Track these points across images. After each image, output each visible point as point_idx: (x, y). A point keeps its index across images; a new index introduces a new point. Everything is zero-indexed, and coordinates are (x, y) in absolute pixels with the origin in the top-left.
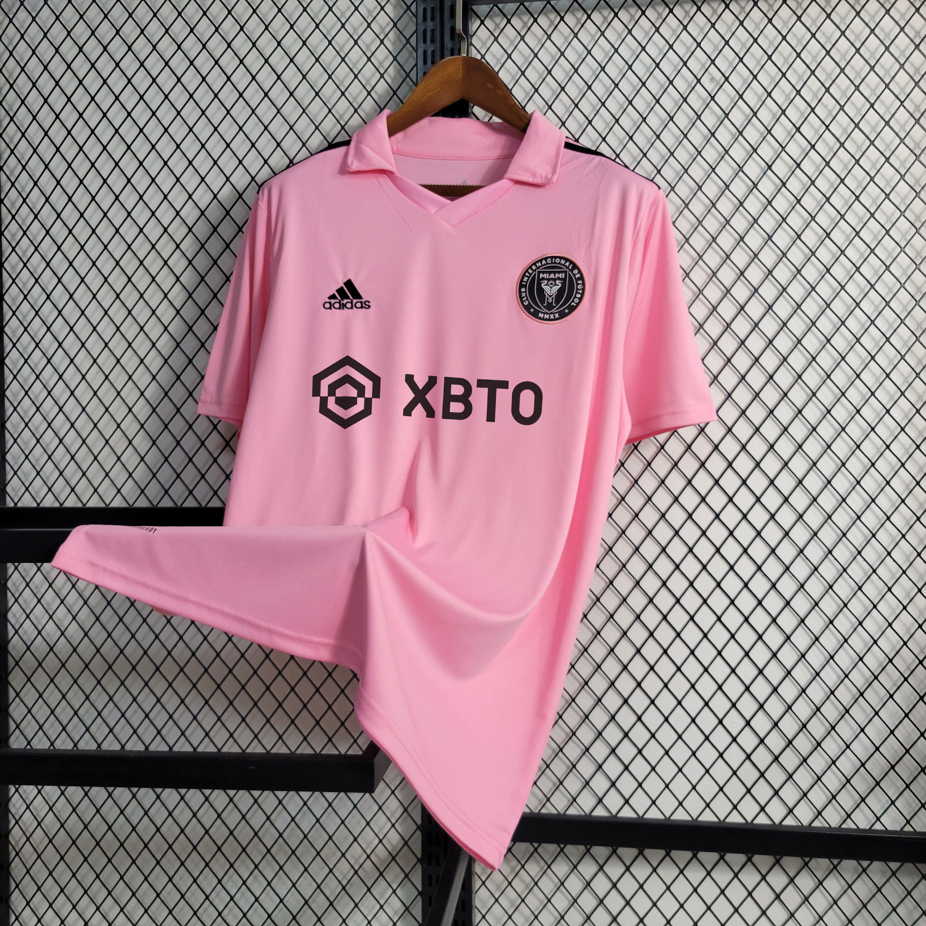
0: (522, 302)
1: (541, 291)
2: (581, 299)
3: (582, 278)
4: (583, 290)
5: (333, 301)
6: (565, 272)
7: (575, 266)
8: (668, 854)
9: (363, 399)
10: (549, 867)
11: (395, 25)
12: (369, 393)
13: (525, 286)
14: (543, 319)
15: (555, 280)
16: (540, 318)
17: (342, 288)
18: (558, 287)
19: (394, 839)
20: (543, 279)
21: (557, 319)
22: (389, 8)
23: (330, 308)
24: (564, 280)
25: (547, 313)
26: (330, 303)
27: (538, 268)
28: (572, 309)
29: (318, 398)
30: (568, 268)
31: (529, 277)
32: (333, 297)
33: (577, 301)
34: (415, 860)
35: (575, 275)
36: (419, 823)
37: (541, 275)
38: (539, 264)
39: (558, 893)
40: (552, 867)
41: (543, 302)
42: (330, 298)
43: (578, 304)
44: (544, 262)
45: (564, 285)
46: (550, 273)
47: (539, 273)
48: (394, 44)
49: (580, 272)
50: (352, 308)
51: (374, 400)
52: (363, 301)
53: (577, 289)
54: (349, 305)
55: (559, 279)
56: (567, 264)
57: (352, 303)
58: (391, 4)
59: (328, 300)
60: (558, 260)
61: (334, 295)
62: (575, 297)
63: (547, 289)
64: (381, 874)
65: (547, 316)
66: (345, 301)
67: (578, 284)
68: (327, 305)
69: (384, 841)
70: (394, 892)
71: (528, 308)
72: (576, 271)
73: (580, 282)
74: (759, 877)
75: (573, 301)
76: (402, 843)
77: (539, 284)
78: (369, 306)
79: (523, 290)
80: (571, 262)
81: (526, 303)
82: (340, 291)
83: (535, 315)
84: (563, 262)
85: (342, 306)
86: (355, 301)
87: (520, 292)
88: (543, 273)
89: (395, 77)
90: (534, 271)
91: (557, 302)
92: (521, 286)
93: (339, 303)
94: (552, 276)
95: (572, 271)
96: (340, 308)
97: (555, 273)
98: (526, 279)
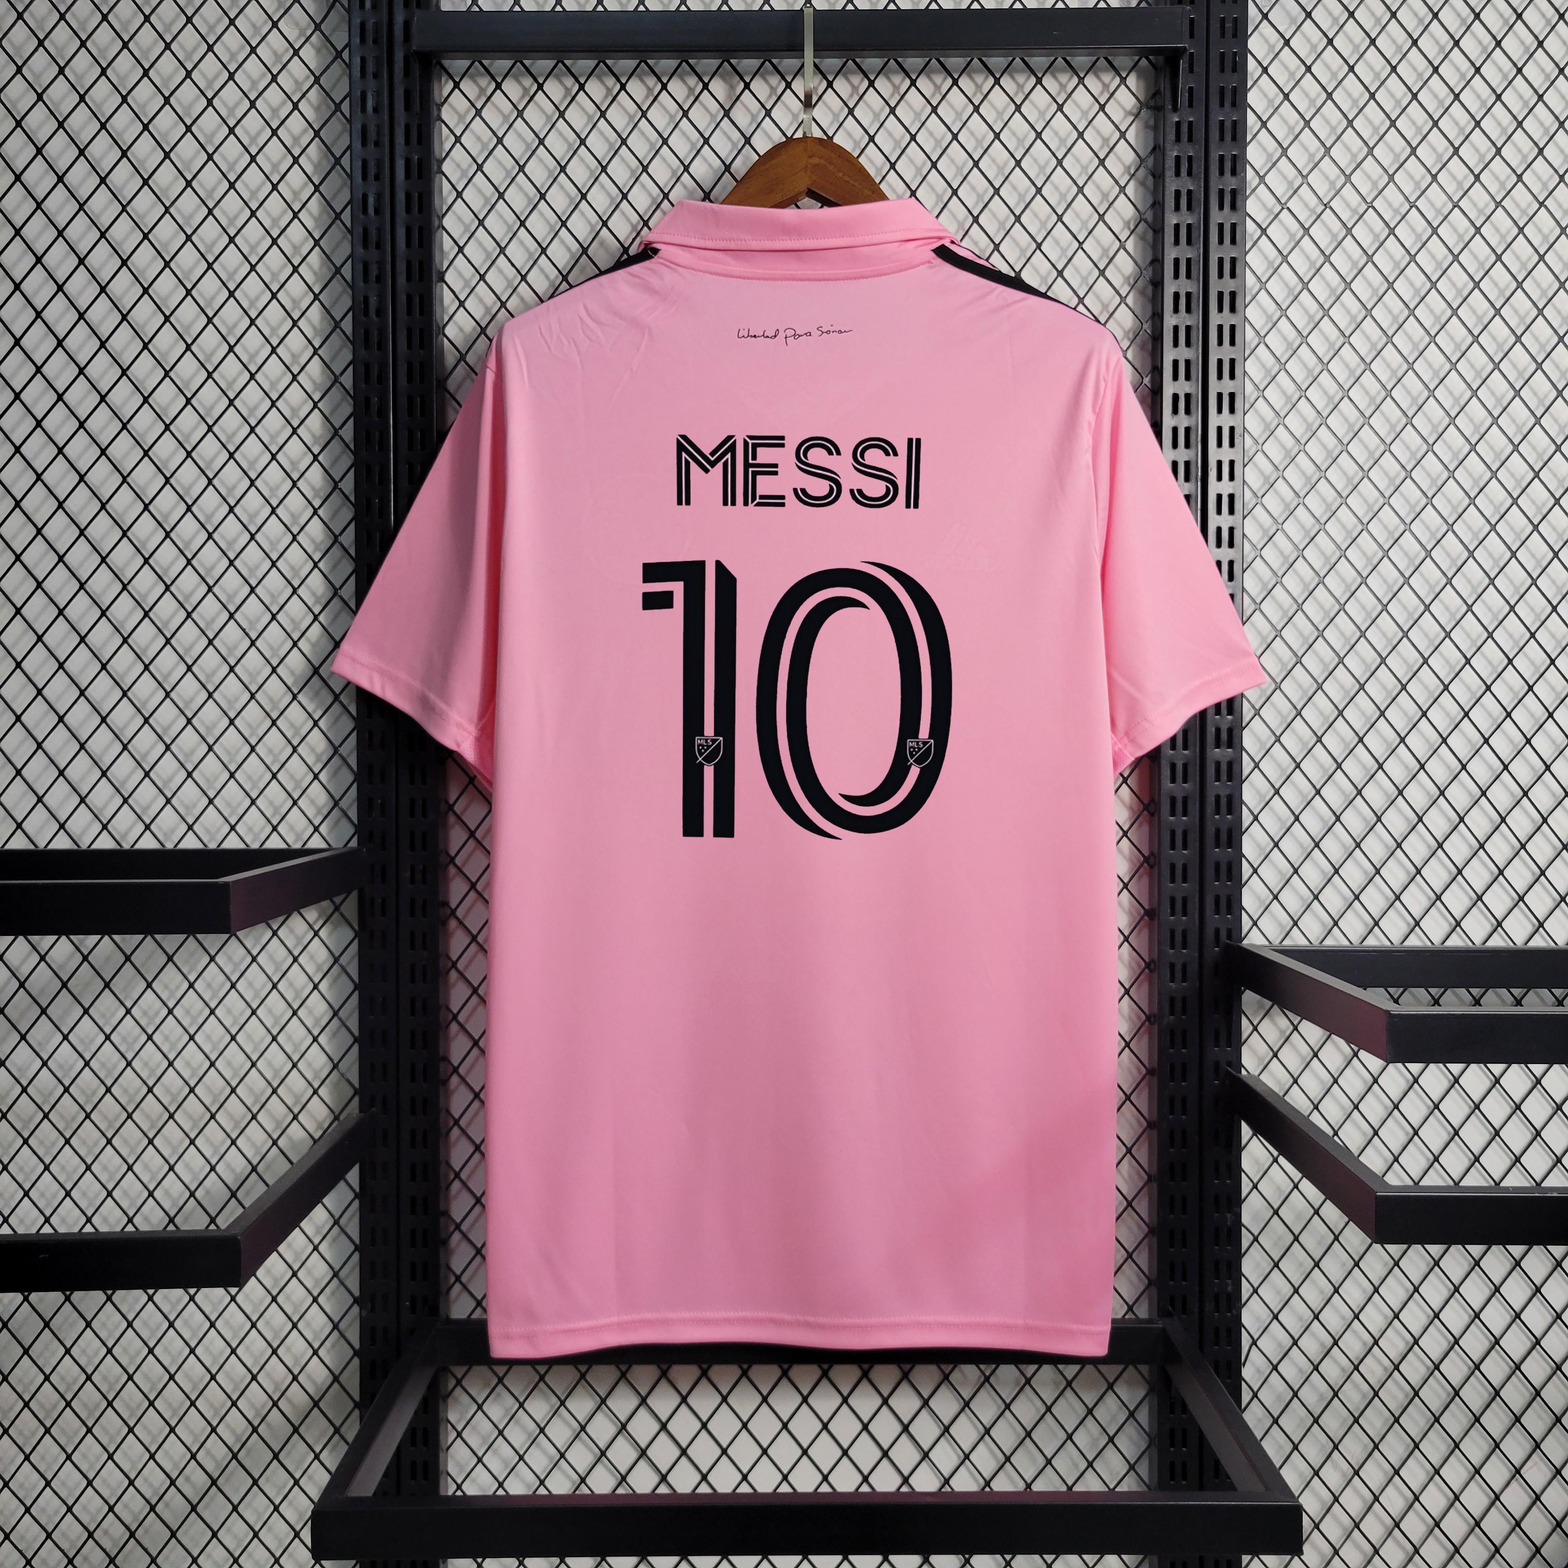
8: (745, 1373)
10: (563, 1403)
11: (317, 80)
19: (317, 1374)
22: (307, 53)
34: (352, 1405)
36: (357, 1346)
39: (577, 1444)
40: (567, 1404)
48: (317, 109)
58: (312, 45)
64: (296, 1430)
69: (300, 1378)
70: (317, 1457)
74: (879, 1401)
76: (331, 1379)
89: (319, 163)
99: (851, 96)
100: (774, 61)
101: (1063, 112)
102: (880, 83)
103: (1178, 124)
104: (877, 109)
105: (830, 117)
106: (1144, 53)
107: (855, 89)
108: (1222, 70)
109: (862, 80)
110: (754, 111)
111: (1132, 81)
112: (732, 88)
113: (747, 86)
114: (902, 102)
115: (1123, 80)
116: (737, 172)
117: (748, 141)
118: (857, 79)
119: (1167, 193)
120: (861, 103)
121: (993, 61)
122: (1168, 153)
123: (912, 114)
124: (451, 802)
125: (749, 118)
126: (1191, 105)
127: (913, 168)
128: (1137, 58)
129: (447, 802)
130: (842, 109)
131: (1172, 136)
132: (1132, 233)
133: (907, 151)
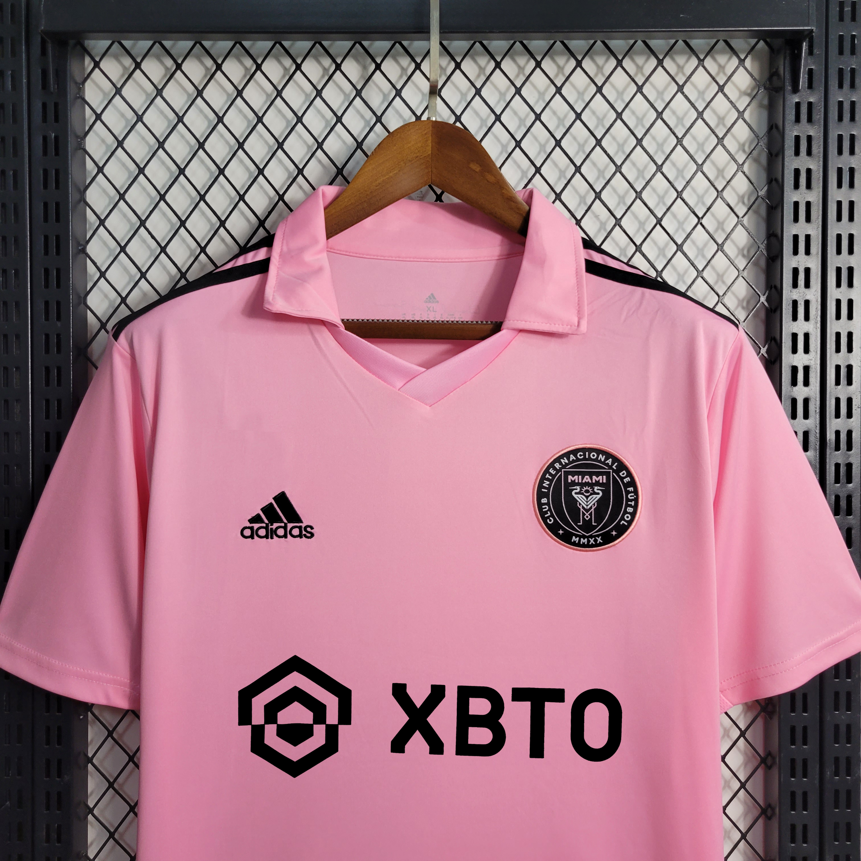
0: (545, 520)
1: (572, 503)
2: (633, 515)
3: (633, 483)
4: (636, 500)
5: (256, 526)
6: (608, 474)
7: (622, 466)
9: (323, 727)
12: (332, 717)
13: (546, 495)
14: (579, 545)
15: (592, 485)
16: (574, 544)
17: (271, 504)
18: (599, 496)
20: (574, 483)
21: (600, 545)
23: (252, 537)
24: (605, 485)
25: (584, 537)
26: (252, 528)
27: (564, 467)
28: (622, 530)
29: (247, 729)
30: (610, 467)
31: (551, 481)
32: (256, 519)
33: (628, 517)
35: (622, 479)
37: (570, 477)
38: (565, 461)
41: (576, 520)
42: (251, 521)
43: (630, 523)
44: (572, 457)
45: (606, 493)
46: (583, 474)
47: (567, 474)
49: (629, 474)
50: (285, 536)
51: (342, 728)
52: (303, 525)
53: (628, 500)
54: (281, 532)
55: (597, 483)
56: (610, 461)
57: (285, 528)
59: (248, 525)
60: (593, 455)
61: (258, 516)
62: (625, 512)
63: (580, 499)
65: (584, 541)
66: (275, 525)
67: (628, 492)
68: (247, 532)
71: (553, 529)
72: (623, 474)
73: (631, 489)
75: (623, 519)
77: (568, 492)
78: (312, 535)
79: (544, 500)
80: (615, 459)
81: (551, 522)
82: (268, 510)
83: (566, 538)
84: (602, 458)
85: (271, 534)
86: (290, 526)
87: (540, 505)
88: (573, 474)
90: (558, 471)
91: (598, 520)
92: (540, 495)
93: (266, 528)
94: (587, 479)
95: (617, 472)
96: (266, 537)
97: (591, 474)
98: (546, 484)
99: (478, 76)
100: (405, 43)
101: (683, 93)
102: (507, 65)
103: (798, 105)
104: (503, 89)
105: (458, 97)
106: (761, 36)
107: (482, 69)
108: (841, 52)
109: (489, 62)
110: (386, 91)
111: (748, 63)
112: (365, 68)
113: (378, 67)
114: (527, 83)
115: (742, 62)
116: (369, 148)
117: (379, 119)
118: (484, 61)
119: (786, 172)
120: (488, 83)
121: (616, 44)
122: (787, 132)
123: (536, 95)
124: (90, 755)
125: (381, 97)
126: (810, 86)
127: (537, 145)
128: (754, 41)
129: (86, 755)
130: (469, 90)
131: (791, 115)
132: (749, 209)
133: (532, 129)
